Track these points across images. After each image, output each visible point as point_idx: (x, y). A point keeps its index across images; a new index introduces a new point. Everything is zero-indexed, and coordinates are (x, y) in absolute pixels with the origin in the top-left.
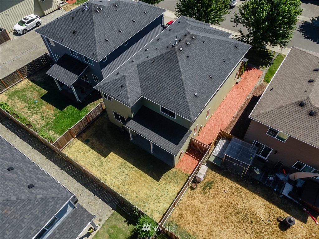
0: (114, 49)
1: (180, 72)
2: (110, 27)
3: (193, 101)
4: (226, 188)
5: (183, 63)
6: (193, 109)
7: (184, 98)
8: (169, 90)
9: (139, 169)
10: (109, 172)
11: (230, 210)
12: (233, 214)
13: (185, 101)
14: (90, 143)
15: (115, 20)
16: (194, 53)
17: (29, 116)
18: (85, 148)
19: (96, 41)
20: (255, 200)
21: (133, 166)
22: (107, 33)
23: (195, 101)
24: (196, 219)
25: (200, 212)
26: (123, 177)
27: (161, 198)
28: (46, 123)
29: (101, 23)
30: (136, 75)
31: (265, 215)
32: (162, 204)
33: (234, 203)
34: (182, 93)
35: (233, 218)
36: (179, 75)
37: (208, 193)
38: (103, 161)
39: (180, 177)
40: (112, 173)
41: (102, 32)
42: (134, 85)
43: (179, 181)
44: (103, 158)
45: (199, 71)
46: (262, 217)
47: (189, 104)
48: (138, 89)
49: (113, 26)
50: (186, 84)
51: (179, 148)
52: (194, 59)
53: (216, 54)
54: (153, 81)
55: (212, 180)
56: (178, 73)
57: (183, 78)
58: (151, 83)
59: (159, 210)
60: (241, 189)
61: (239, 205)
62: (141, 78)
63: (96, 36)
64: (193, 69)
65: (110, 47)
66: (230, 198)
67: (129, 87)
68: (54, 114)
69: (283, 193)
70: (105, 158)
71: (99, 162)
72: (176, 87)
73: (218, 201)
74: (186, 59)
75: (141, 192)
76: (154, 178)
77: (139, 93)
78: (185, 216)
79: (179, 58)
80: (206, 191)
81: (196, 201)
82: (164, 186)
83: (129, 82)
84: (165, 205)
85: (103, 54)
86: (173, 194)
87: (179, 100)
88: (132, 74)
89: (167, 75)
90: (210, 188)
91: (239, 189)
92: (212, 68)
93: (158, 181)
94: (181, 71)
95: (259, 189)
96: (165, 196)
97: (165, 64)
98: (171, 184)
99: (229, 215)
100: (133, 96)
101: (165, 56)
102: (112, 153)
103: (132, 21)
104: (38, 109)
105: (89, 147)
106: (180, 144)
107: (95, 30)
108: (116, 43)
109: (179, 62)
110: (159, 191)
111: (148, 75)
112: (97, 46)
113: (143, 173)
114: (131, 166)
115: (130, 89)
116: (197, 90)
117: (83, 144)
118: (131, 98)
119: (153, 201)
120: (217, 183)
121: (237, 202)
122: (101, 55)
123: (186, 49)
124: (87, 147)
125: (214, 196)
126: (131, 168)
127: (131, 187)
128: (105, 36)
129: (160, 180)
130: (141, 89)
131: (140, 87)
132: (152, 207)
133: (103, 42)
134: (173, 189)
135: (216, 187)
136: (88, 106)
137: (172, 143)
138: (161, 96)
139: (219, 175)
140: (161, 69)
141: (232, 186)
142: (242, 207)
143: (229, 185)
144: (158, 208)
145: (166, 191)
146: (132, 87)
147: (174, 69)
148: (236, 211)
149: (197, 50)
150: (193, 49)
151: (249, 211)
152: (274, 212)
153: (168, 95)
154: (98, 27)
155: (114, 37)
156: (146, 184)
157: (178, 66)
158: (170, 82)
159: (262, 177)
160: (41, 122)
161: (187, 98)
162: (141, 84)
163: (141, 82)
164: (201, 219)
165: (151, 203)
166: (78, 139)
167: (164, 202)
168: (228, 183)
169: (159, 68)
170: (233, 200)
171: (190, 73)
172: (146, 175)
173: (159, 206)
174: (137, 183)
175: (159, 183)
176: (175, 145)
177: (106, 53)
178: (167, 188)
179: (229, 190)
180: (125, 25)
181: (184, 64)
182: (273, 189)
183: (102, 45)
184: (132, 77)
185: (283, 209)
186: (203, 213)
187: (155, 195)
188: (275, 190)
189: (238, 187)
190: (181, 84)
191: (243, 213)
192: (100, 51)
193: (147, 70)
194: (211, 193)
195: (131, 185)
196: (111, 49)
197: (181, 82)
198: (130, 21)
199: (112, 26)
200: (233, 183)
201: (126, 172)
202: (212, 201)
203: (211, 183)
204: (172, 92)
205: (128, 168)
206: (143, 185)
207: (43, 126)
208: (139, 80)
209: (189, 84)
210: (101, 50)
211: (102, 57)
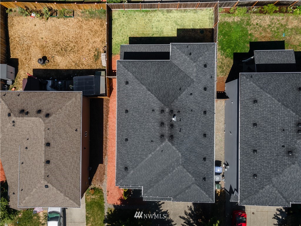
0: (241, 100)
1: (149, 90)
2: (268, 119)
3: (126, 76)
4: (85, 62)
5: (153, 100)
6: (122, 69)
7: (133, 73)
8: (150, 73)
9: (147, 37)
10: (166, 21)
11: (76, 49)
12: (74, 47)
13: (131, 71)
14: (199, 31)
15: (271, 133)
16: (151, 120)
17: (273, 19)
18: (198, 25)
19: (263, 91)
20: (65, 65)
21: (153, 36)
22: (263, 109)
23: (125, 77)
24: (92, 30)
25: (92, 35)
26: (153, 24)
27: (120, 28)
28: (251, 24)
29: (281, 114)
30: (188, 72)
31: (56, 59)
32: (117, 25)
33: (76, 55)
34: (137, 76)
35: (72, 45)
36: (149, 88)
37: (94, 51)
38: (177, 26)
39: (118, 50)
40: (163, 22)
41: (268, 106)
42: (182, 62)
43: (117, 47)
44: (179, 28)
45: (137, 106)
46: (57, 57)
47: (127, 70)
48: (177, 62)
49: (266, 123)
50: (139, 84)
51: (122, 51)
52: (147, 114)
53: (136, 140)
54: (169, 75)
55: (97, 62)
56: (151, 89)
57: (144, 87)
58: (170, 72)
59: (116, 21)
60: (76, 67)
61: (72, 56)
62: (181, 72)
63: (269, 96)
64: (142, 103)
65: (246, 98)
66: (80, 57)
67: (183, 57)
68: (253, 34)
69: (51, 81)
70: (177, 29)
71: (179, 23)
72: (145, 78)
73: (86, 50)
74: (153, 107)
75: (135, 23)
76: (134, 38)
77: (174, 60)
78: (99, 27)
79: (159, 102)
80: (97, 52)
81: (99, 40)
82: (124, 37)
83: (188, 60)
84: (115, 26)
85: (244, 85)
86: (115, 36)
87: (137, 70)
88: (191, 69)
89: (159, 84)
90: (95, 55)
91: (77, 67)
92: (131, 121)
93: (129, 37)
94: (149, 92)
95: (66, 74)
96: (119, 31)
97: (167, 91)
98: (120, 41)
99: (76, 45)
100: (175, 53)
101: (173, 98)
102: (176, 35)
103: (256, 149)
104: (273, 29)
105: (196, 28)
106: (123, 54)
107: (276, 101)
108: (245, 108)
109: (155, 98)
110: (125, 32)
111: (177, 77)
112: (257, 86)
113: (143, 36)
114: (155, 36)
115: (182, 56)
116: (129, 88)
117: (203, 28)
118: (175, 50)
119: (124, 23)
120: (92, 62)
121: (75, 57)
122: (244, 82)
123: (159, 117)
124: (198, 27)
125: (90, 51)
126: (153, 34)
127: (144, 22)
128: (262, 105)
129: (128, 39)
130: (174, 65)
131: (177, 65)
132: (122, 20)
133: (257, 96)
134: (117, 39)
135: (91, 58)
136: (232, 61)
137: (129, 51)
138: (153, 67)
139: (94, 68)
140: (169, 86)
141: (82, 65)
142: (70, 56)
143: (84, 65)
144: (118, 21)
145: (121, 35)
146: (182, 60)
147: (156, 90)
148: (73, 50)
149: (151, 126)
150: (155, 124)
151: (66, 55)
152: (52, 65)
153: (148, 70)
154: (277, 107)
155: (253, 112)
156: (136, 30)
157: (155, 94)
158: (153, 79)
159: (67, 84)
160: (256, 21)
161: (131, 74)
162: (179, 68)
163: (179, 69)
164: (89, 31)
165: (124, 21)
166: (210, 29)
167: (117, 27)
168: (86, 66)
169: (171, 86)
170: (77, 56)
171: (143, 97)
172: (140, 36)
173: (118, 23)
174: (142, 27)
175: (128, 37)
176: (125, 51)
177: (242, 88)
178: (121, 37)
179: (83, 62)
180: (258, 136)
181: (151, 100)
182: (57, 80)
183: (253, 93)
184: (189, 67)
185: (48, 70)
186: (90, 36)
187: (126, 28)
188: (56, 80)
189: (78, 67)
190: (142, 82)
191: (68, 52)
192: (249, 84)
193: (181, 80)
194: (93, 53)
195: (145, 23)
196: (242, 97)
197: (143, 83)
198: (258, 148)
199: (267, 121)
200: (83, 68)
201: (154, 29)
202: (90, 48)
203: (96, 59)
204: (146, 73)
205: (156, 33)
206: (137, 29)
207: (250, 19)
208: (182, 70)
209: (136, 86)
210: (249, 86)
211: (241, 81)
